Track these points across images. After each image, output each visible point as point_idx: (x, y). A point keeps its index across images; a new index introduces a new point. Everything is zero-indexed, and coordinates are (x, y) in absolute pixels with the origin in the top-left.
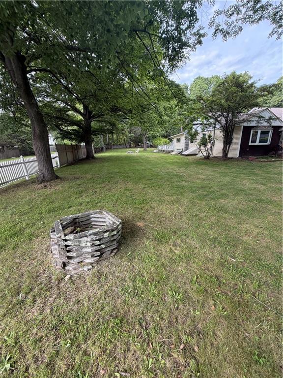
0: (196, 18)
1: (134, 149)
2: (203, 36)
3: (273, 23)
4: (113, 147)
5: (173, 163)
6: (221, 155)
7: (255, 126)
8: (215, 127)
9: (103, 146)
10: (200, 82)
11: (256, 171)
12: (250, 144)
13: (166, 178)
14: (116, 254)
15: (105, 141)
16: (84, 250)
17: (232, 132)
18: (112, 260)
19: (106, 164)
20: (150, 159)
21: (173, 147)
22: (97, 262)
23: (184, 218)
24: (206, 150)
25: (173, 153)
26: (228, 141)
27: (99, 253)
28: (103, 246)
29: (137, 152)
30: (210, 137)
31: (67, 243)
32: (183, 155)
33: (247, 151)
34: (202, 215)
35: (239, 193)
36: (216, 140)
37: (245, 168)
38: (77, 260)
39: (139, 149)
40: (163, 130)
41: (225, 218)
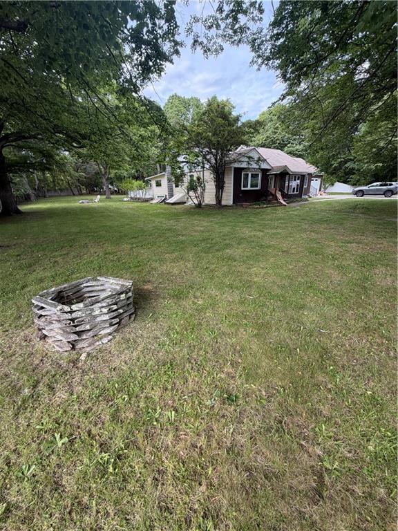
0: (176, 24)
1: (90, 197)
2: (181, 45)
3: (252, 51)
4: (47, 194)
5: (158, 215)
6: (214, 202)
7: (246, 168)
8: (203, 167)
9: (30, 192)
10: (176, 103)
11: (252, 219)
12: (242, 189)
13: (157, 234)
14: (135, 319)
15: (31, 182)
16: (99, 319)
17: (223, 174)
18: (132, 325)
19: (49, 221)
20: (122, 211)
21: (151, 193)
22: (116, 331)
23: (195, 273)
24: (196, 197)
25: (154, 202)
26: (221, 185)
27: (117, 320)
28: (121, 311)
29: (97, 201)
30: (199, 179)
31: (74, 315)
32: (168, 204)
33: (241, 197)
34: (212, 267)
35: (242, 241)
36: (206, 184)
37: (241, 216)
38: (91, 333)
39: (99, 196)
40: (133, 168)
41: (235, 266)
